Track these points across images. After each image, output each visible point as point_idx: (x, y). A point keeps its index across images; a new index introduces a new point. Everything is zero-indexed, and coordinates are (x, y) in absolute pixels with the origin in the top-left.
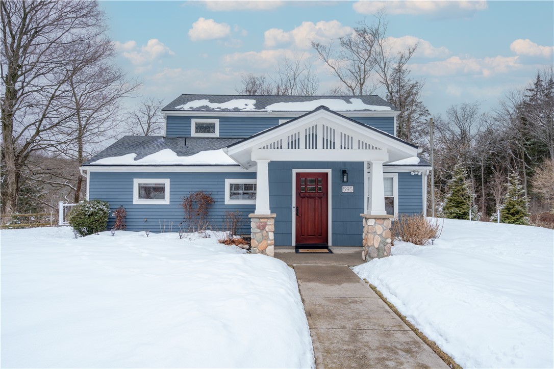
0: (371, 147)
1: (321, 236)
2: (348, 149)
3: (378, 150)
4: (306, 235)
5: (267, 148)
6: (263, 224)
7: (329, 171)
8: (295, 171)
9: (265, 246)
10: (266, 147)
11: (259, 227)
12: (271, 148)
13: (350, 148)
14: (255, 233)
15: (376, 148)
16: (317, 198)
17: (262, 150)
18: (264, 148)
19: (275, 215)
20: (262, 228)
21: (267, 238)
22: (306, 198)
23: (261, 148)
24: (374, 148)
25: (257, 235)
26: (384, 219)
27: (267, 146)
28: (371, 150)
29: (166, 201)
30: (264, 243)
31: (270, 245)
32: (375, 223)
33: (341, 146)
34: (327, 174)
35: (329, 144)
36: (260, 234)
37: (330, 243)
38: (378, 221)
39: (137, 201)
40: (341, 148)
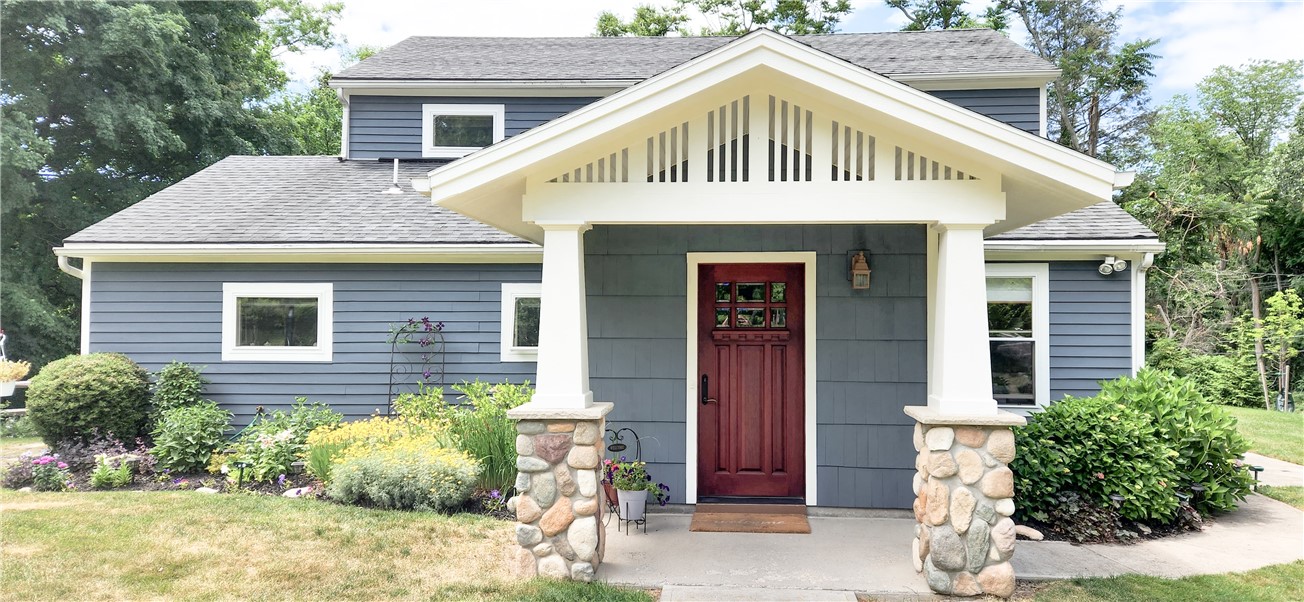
0: (941, 173)
1: (782, 470)
2: (859, 178)
3: (966, 181)
4: (733, 466)
5: (578, 179)
6: (557, 442)
7: (809, 259)
8: (695, 260)
9: (563, 519)
10: (572, 177)
11: (542, 453)
12: (590, 179)
13: (865, 174)
14: (532, 473)
15: (960, 176)
16: (768, 346)
17: (560, 185)
18: (566, 178)
19: (599, 411)
20: (556, 456)
21: (571, 491)
22: (733, 347)
23: (554, 181)
24: (954, 174)
25: (536, 478)
26: (988, 429)
27: (578, 171)
28: (941, 181)
29: (322, 351)
30: (561, 508)
31: (584, 515)
32: (955, 442)
33: (835, 169)
34: (801, 267)
35: (791, 165)
36: (549, 476)
37: (811, 497)
38: (966, 437)
39: (233, 351)
40: (835, 177)
